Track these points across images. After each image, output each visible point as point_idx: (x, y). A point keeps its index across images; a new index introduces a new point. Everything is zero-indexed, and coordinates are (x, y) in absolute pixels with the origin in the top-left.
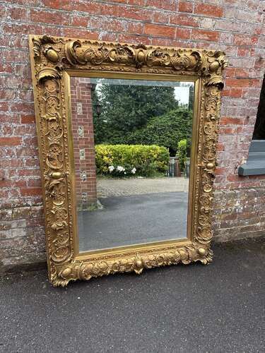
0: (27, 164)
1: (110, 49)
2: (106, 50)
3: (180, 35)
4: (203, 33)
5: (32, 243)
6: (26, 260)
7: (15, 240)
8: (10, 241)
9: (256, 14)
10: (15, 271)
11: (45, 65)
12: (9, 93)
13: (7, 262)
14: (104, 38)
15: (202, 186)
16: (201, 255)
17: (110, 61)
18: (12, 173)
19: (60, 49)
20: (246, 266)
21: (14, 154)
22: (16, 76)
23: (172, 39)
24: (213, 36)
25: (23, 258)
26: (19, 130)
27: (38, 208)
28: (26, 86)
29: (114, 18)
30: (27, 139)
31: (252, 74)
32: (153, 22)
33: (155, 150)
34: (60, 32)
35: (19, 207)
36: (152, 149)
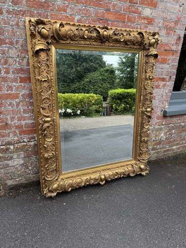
0: (24, 112)
1: (84, 29)
2: (81, 30)
3: (130, 20)
4: (144, 18)
5: (28, 168)
7: (16, 167)
8: (12, 168)
9: (178, 6)
10: (16, 188)
11: (39, 40)
12: (10, 60)
13: (10, 183)
14: (78, 21)
15: (142, 124)
16: (141, 170)
17: (84, 38)
18: (12, 119)
19: (50, 29)
20: (170, 175)
21: (14, 105)
22: (16, 48)
23: (124, 22)
24: (150, 21)
25: (22, 179)
26: (18, 88)
27: (32, 143)
28: (23, 55)
29: (85, 6)
30: (24, 94)
31: (174, 48)
32: (111, 10)
33: (93, 97)
34: (47, 15)
35: (18, 143)
36: (91, 96)
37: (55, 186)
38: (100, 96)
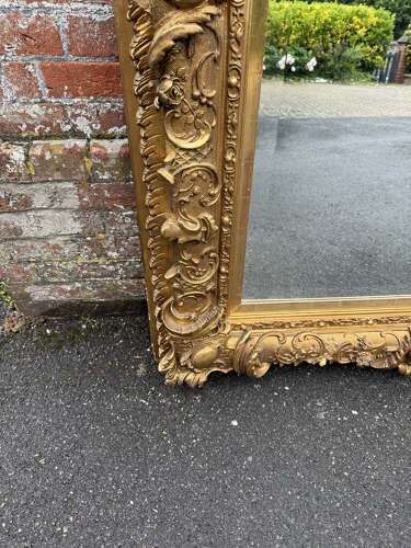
5: (102, 253)
6: (90, 294)
7: (52, 242)
8: (38, 245)
13: (40, 294)
25: (83, 288)
33: (362, 16)
35: (48, 137)
36: (357, 14)
37: (206, 351)
38: (387, 13)
